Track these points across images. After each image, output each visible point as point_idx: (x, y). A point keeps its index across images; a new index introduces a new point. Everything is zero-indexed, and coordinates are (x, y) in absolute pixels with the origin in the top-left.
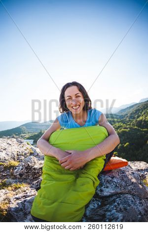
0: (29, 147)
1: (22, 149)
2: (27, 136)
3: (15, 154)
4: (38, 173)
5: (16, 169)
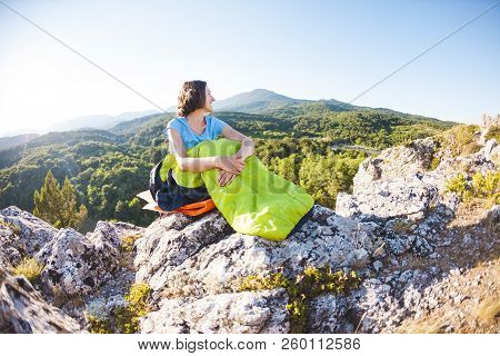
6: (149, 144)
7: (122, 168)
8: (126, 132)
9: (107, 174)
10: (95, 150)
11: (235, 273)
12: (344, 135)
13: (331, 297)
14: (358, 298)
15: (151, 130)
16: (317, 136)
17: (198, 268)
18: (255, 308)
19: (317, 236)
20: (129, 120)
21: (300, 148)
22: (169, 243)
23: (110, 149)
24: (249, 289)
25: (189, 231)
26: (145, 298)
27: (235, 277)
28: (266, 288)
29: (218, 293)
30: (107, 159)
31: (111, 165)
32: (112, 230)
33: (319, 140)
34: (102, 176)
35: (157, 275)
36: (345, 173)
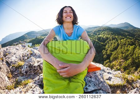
0: (30, 49)
1: (26, 52)
2: (28, 41)
3: (21, 56)
4: (37, 69)
5: (23, 68)
6: (96, 35)
15: (97, 31)
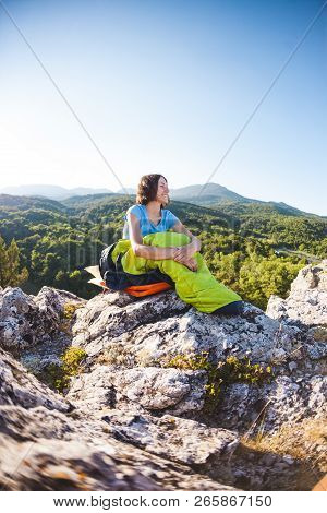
6: (98, 221)
7: (69, 240)
8: (77, 206)
9: (53, 243)
10: (44, 218)
11: (165, 351)
12: (289, 239)
13: (245, 386)
14: (269, 391)
15: (102, 208)
16: (263, 237)
17: (133, 342)
18: (178, 383)
19: (244, 331)
20: (83, 194)
21: (245, 247)
22: (110, 316)
23: (60, 220)
24: (175, 367)
25: (130, 309)
26: (79, 361)
27: (165, 355)
28: (191, 368)
29: (148, 365)
30: (55, 228)
31: (58, 235)
32: (56, 296)
33: (263, 241)
34: (47, 244)
35: (93, 343)
36: (284, 278)
